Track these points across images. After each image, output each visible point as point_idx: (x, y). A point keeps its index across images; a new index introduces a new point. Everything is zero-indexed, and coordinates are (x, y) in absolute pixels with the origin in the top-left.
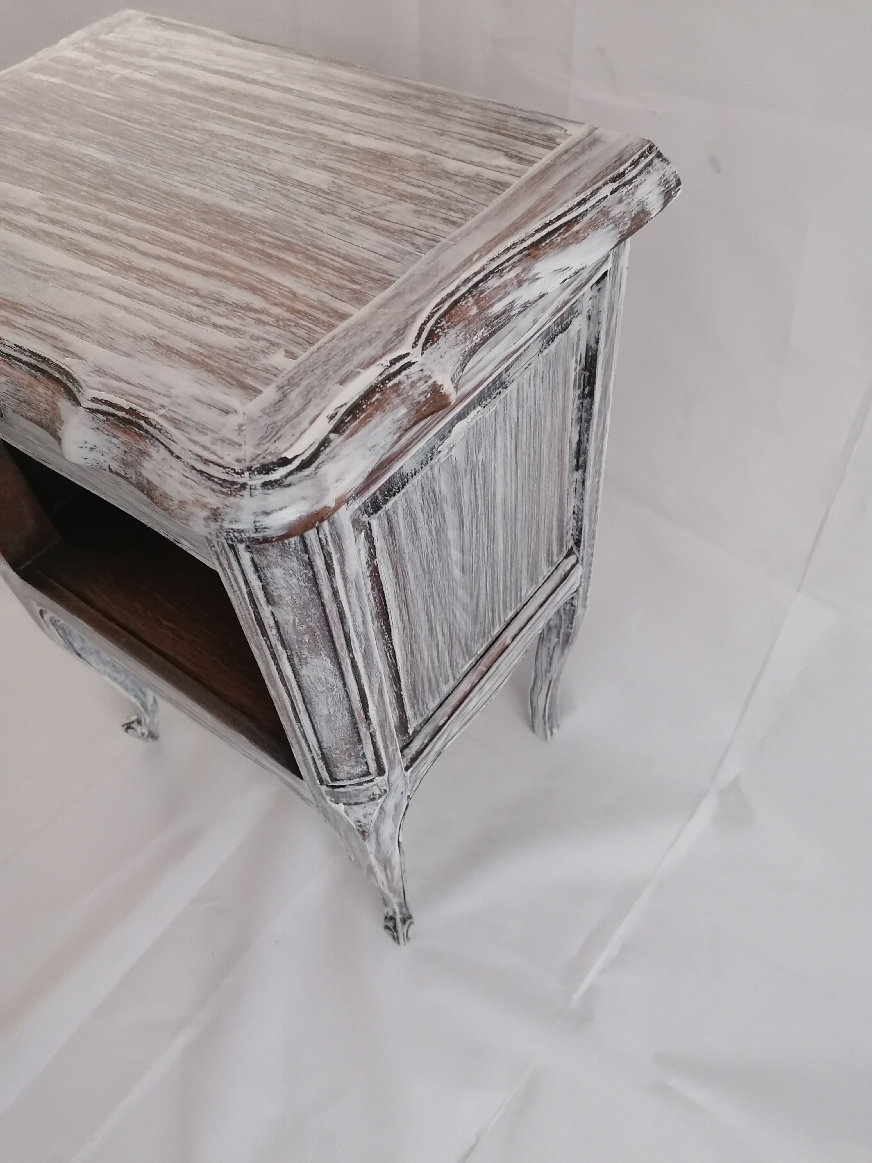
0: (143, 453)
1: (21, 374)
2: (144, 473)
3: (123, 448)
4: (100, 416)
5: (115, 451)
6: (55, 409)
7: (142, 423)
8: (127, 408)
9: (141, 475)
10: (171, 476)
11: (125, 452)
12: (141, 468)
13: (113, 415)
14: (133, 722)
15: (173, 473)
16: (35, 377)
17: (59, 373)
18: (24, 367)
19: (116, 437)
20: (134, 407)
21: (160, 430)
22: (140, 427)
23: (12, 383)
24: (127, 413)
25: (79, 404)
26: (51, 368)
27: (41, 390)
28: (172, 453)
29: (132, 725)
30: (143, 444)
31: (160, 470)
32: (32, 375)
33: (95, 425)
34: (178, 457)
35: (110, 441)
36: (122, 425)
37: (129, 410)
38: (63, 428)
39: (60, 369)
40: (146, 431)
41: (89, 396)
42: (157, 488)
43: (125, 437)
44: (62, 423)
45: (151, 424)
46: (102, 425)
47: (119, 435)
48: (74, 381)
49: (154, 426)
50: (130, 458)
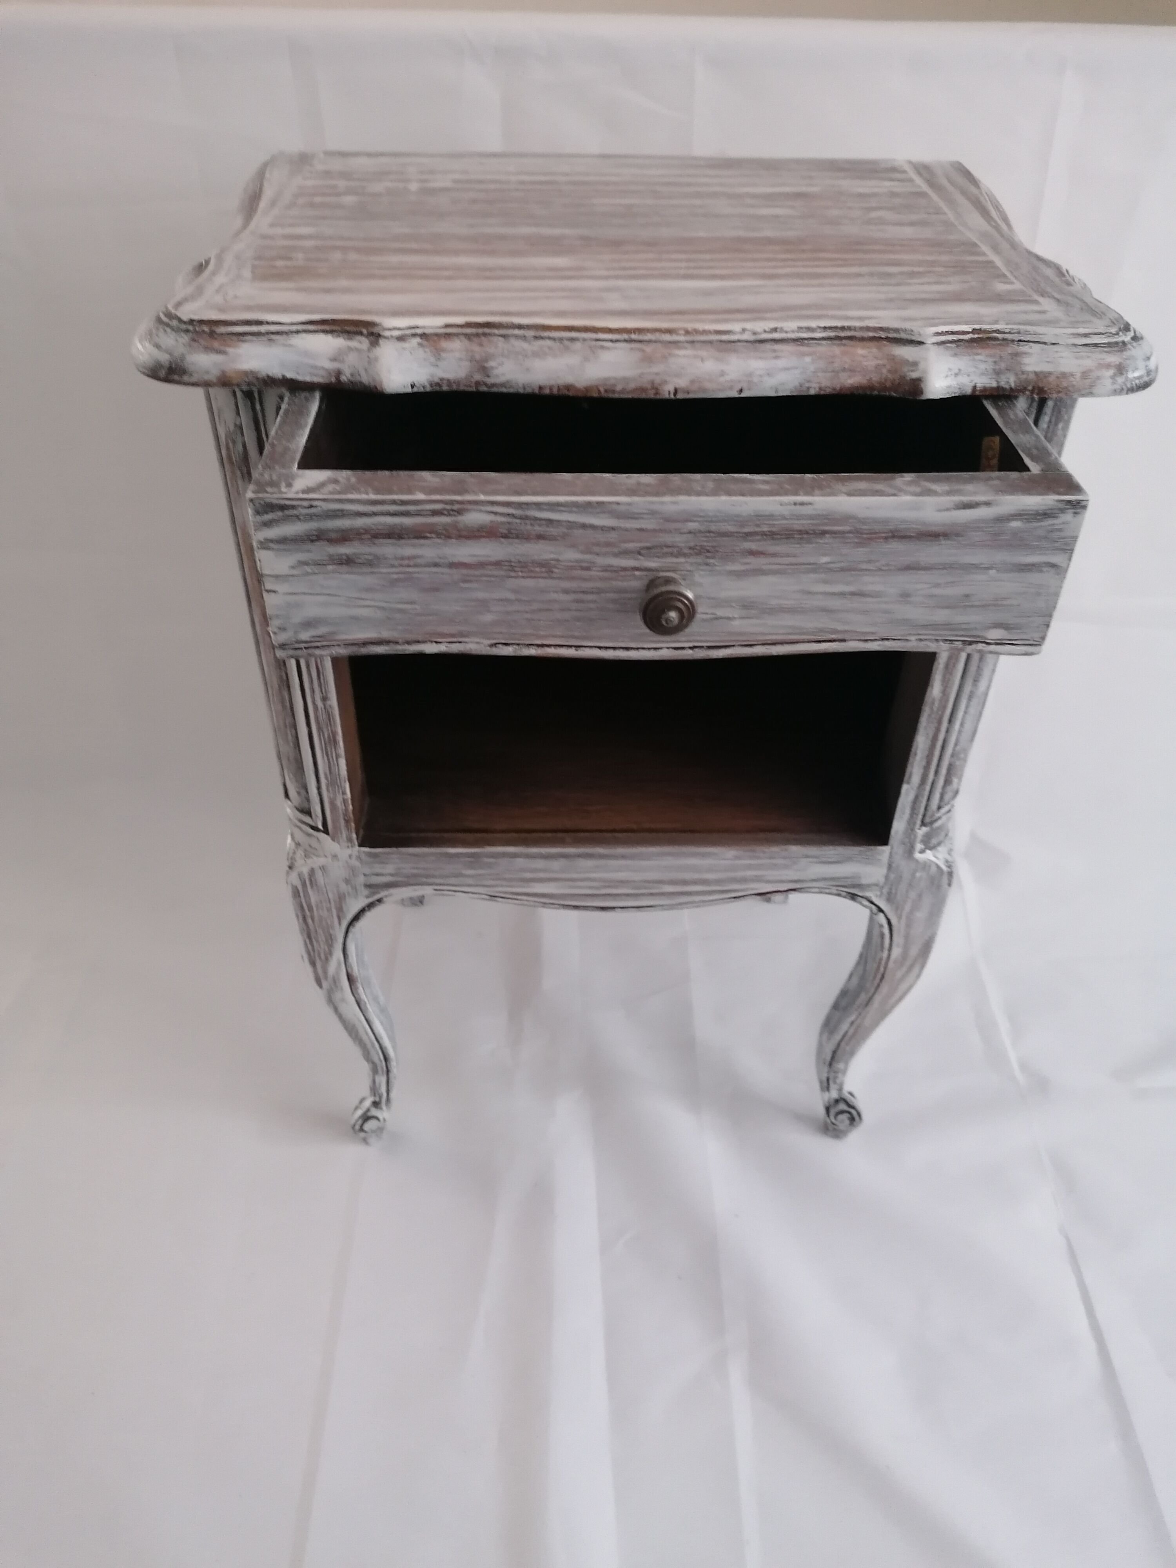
0: (1016, 355)
1: (824, 348)
2: (1029, 369)
3: (991, 360)
4: (949, 345)
5: (983, 366)
6: (894, 359)
7: (994, 335)
8: (970, 330)
9: (1023, 373)
10: (1062, 357)
11: (995, 362)
12: (1022, 366)
13: (960, 341)
14: (368, 1110)
15: (1064, 354)
16: (844, 345)
17: (871, 332)
18: (824, 342)
19: (977, 354)
20: (977, 327)
21: (1019, 333)
22: (996, 339)
23: (821, 358)
24: (974, 334)
25: (921, 343)
26: (856, 331)
27: (862, 352)
28: (1045, 343)
29: (369, 1114)
30: (1010, 349)
32: (839, 345)
33: (954, 353)
34: (1054, 344)
35: (974, 360)
36: (975, 345)
37: (974, 331)
38: (921, 366)
39: (868, 329)
40: (1004, 339)
41: (928, 333)
42: (1050, 373)
43: (987, 351)
44: (915, 364)
45: (1004, 333)
46: (958, 350)
47: (980, 352)
48: (897, 330)
49: (1010, 333)
50: (1003, 365)
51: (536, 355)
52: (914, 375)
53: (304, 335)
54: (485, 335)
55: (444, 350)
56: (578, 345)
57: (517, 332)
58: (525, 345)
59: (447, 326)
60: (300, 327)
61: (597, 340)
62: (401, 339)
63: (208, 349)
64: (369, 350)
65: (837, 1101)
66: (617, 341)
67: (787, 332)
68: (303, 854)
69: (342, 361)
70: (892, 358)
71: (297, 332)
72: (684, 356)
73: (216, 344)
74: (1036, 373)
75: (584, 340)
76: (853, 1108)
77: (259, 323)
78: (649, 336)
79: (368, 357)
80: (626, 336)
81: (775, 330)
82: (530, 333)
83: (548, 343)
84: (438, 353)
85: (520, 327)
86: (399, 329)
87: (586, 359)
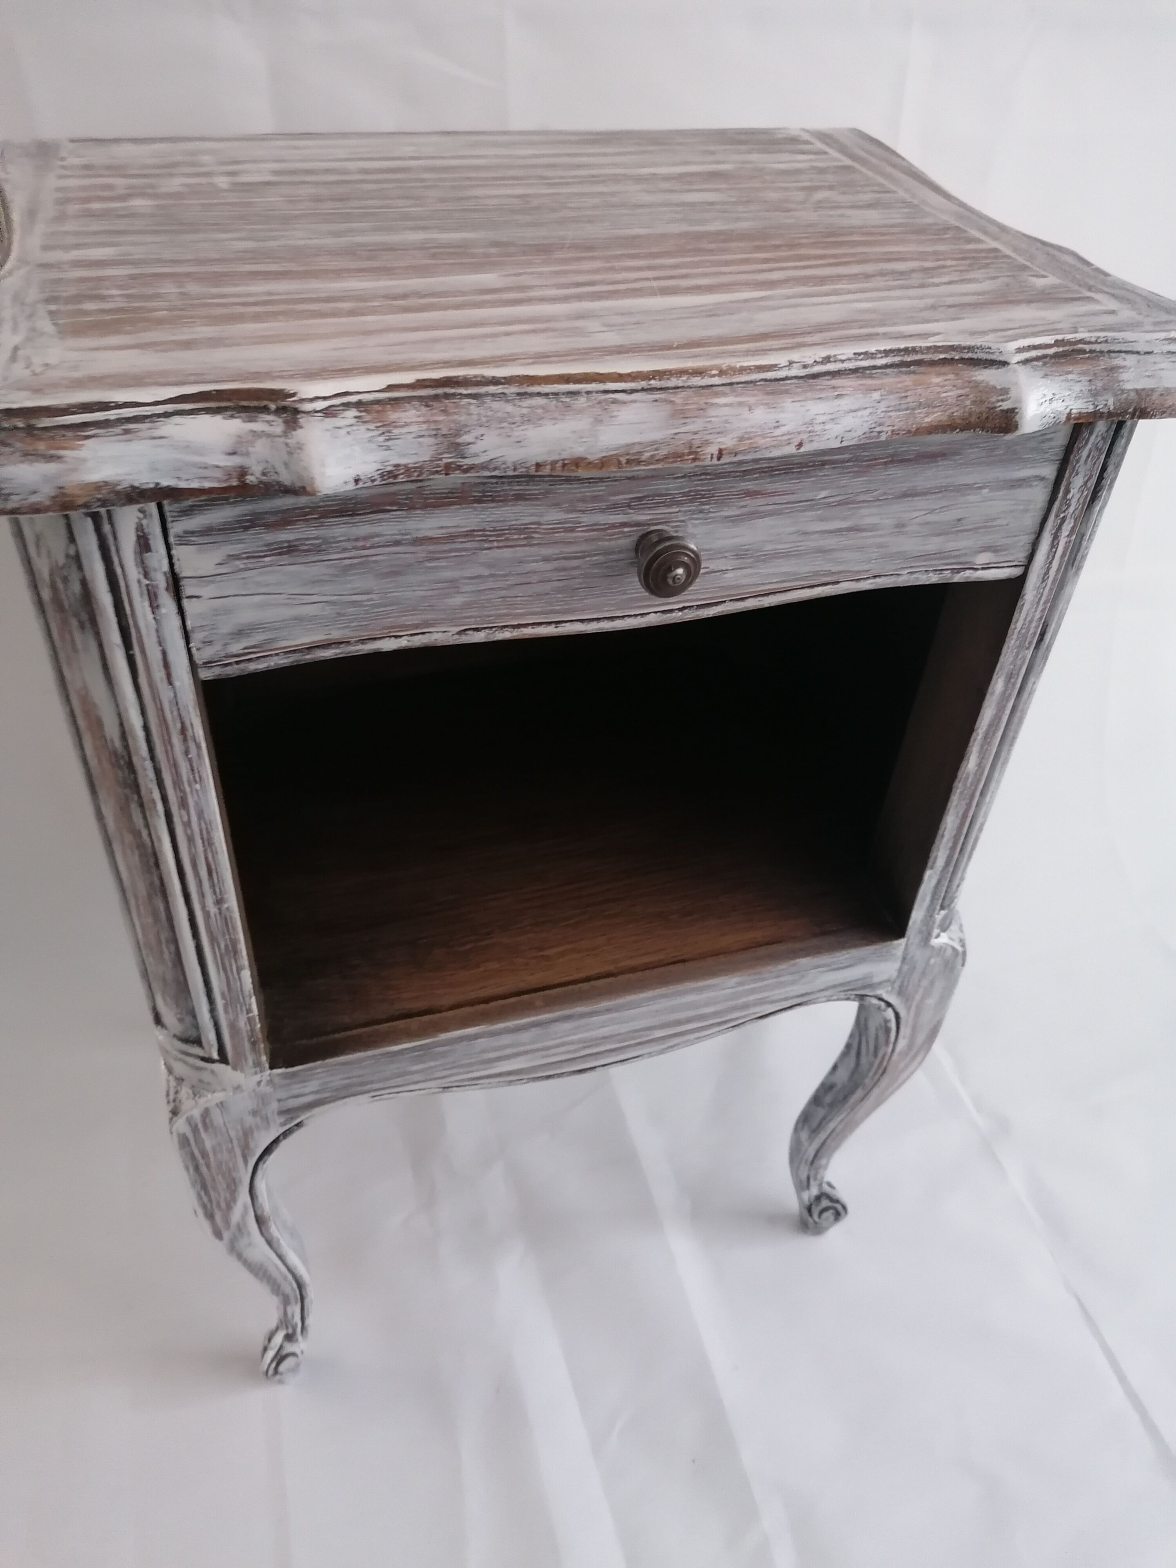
0: (1113, 369)
1: (891, 380)
2: (1128, 386)
3: (1084, 378)
4: (1035, 363)
5: (1077, 388)
6: (976, 387)
7: (1080, 346)
8: (1053, 342)
9: (1123, 391)
10: (1163, 369)
11: (1090, 381)
12: (1121, 383)
13: (1045, 356)
15: (1163, 366)
16: (914, 372)
17: (941, 353)
18: (888, 371)
19: (1068, 373)
20: (1060, 337)
21: (1106, 342)
22: (1084, 352)
23: (891, 393)
24: (1058, 346)
25: (1005, 364)
26: (923, 354)
27: (936, 380)
28: (1138, 353)
30: (1102, 363)
31: (1146, 371)
32: (907, 373)
33: (1042, 373)
34: (1147, 353)
35: (1067, 380)
36: (1063, 361)
37: (1057, 343)
38: (1013, 394)
39: (936, 349)
40: (1091, 351)
41: (1009, 349)
42: (1153, 390)
43: (1077, 368)
44: (1005, 391)
45: (1090, 343)
46: (1046, 370)
47: (1071, 370)
48: (970, 349)
49: (1096, 342)
50: (1100, 384)
51: (527, 420)
52: (1006, 405)
53: (177, 419)
54: (447, 396)
55: (394, 424)
56: (582, 401)
57: (492, 389)
58: (509, 408)
59: (390, 388)
60: (170, 408)
61: (606, 392)
62: (328, 413)
63: (29, 456)
64: (285, 434)
65: (818, 1198)
66: (633, 391)
67: (843, 361)
68: (190, 1092)
69: (247, 454)
70: (976, 385)
71: (167, 415)
72: (726, 405)
73: (41, 446)
74: (1137, 391)
75: (588, 393)
76: (837, 1201)
77: (105, 406)
78: (674, 382)
79: (287, 444)
80: (643, 384)
81: (827, 360)
82: (512, 389)
83: (540, 401)
84: (387, 428)
85: (495, 381)
86: (325, 398)
87: (598, 421)
